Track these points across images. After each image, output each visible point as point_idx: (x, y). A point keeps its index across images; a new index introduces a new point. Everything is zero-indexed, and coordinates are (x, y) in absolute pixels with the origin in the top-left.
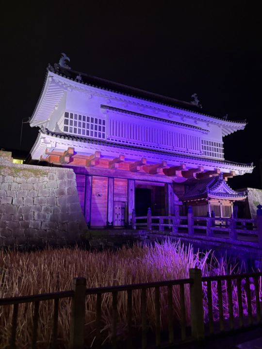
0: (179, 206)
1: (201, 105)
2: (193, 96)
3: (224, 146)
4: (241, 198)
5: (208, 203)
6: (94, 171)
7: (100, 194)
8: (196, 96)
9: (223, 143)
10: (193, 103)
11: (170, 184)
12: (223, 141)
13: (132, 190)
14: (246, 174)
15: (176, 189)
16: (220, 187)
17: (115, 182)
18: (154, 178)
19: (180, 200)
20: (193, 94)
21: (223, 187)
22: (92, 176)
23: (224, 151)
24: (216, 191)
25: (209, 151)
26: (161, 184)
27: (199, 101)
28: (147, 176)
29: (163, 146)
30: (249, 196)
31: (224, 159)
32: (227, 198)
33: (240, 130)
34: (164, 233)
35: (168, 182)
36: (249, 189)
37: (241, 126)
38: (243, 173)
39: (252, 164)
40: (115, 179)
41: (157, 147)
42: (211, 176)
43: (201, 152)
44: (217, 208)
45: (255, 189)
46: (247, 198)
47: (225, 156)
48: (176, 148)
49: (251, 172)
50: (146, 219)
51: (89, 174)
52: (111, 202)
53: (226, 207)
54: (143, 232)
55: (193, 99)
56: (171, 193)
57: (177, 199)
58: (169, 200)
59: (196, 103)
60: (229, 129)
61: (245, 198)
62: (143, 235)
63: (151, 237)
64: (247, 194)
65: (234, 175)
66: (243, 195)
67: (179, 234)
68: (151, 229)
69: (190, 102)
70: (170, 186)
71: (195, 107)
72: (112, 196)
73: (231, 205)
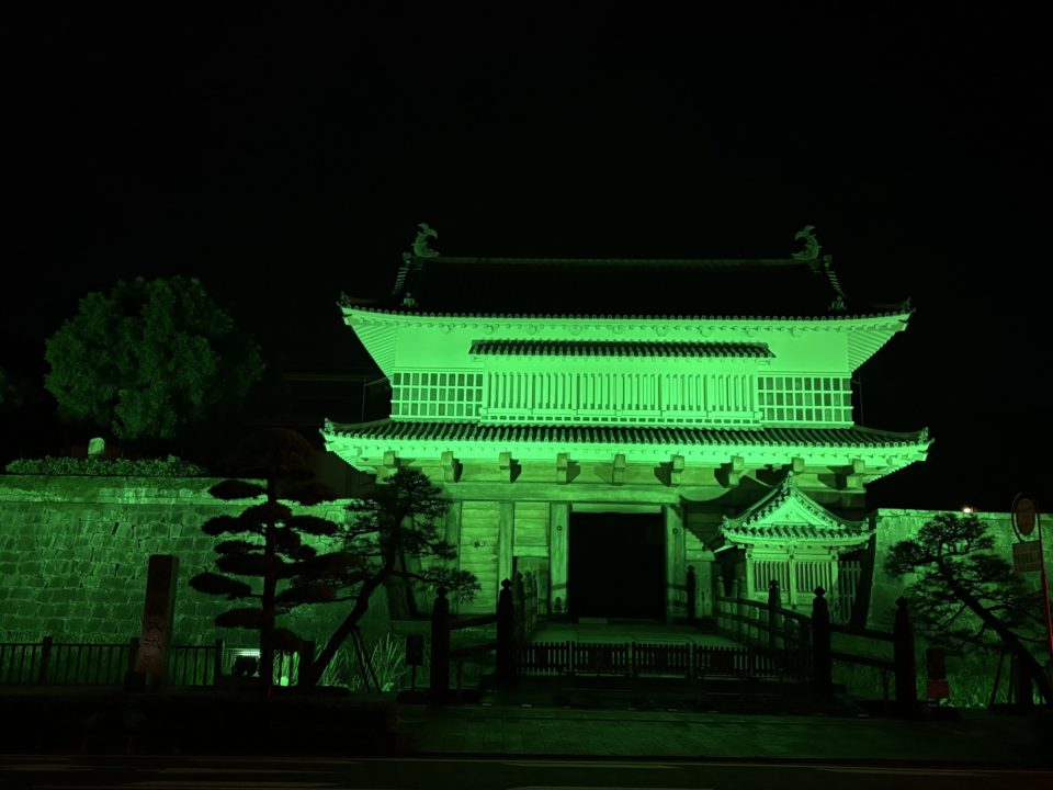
0: (710, 562)
2: (800, 234)
4: (856, 540)
6: (464, 491)
7: (482, 540)
8: (811, 232)
10: (796, 258)
11: (673, 506)
13: (560, 528)
15: (691, 517)
16: (777, 512)
17: (516, 511)
19: (705, 548)
20: (801, 229)
21: (793, 511)
22: (461, 501)
23: (854, 400)
24: (768, 521)
25: (797, 407)
27: (820, 247)
28: (604, 490)
31: (853, 423)
35: (666, 501)
36: (882, 512)
37: (899, 322)
39: (924, 433)
40: (517, 503)
41: (614, 420)
43: (756, 414)
46: (873, 537)
47: (855, 416)
48: (670, 414)
49: (924, 458)
51: (454, 497)
52: (506, 559)
56: (675, 531)
57: (695, 543)
58: (670, 548)
59: (811, 253)
61: (867, 537)
66: (860, 530)
70: (671, 514)
72: (510, 543)
73: (830, 559)
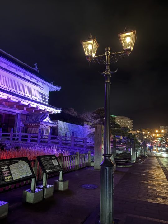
0: (22, 127)
1: (38, 71)
2: (35, 65)
3: (49, 97)
4: (55, 125)
5: (39, 127)
8: (37, 65)
9: (49, 95)
10: (34, 69)
11: (19, 114)
12: (49, 94)
14: (58, 113)
15: (22, 117)
16: (46, 119)
18: (11, 110)
19: (23, 124)
21: (47, 119)
23: (49, 100)
24: (44, 120)
25: (42, 99)
26: (14, 113)
27: (38, 68)
29: (19, 92)
30: (59, 125)
31: (48, 104)
32: (49, 125)
33: (58, 91)
34: (22, 142)
35: (18, 113)
36: (59, 121)
37: (58, 89)
38: (56, 113)
39: (61, 108)
41: (16, 92)
42: (41, 112)
43: (38, 99)
44: (43, 129)
45: (61, 121)
46: (57, 126)
47: (49, 103)
48: (26, 94)
49: (60, 112)
50: (10, 134)
53: (47, 130)
54: (8, 141)
55: (35, 67)
56: (19, 120)
57: (22, 123)
58: (18, 123)
59: (36, 69)
60: (53, 89)
61: (56, 125)
62: (8, 143)
63: (12, 145)
64: (57, 124)
65: (52, 113)
66: (56, 124)
67: (32, 143)
68: (12, 140)
69: (33, 68)
70: (19, 115)
71: (35, 71)
73: (49, 128)
